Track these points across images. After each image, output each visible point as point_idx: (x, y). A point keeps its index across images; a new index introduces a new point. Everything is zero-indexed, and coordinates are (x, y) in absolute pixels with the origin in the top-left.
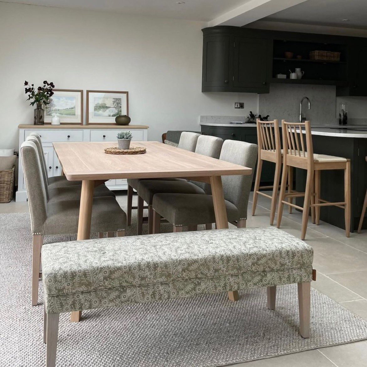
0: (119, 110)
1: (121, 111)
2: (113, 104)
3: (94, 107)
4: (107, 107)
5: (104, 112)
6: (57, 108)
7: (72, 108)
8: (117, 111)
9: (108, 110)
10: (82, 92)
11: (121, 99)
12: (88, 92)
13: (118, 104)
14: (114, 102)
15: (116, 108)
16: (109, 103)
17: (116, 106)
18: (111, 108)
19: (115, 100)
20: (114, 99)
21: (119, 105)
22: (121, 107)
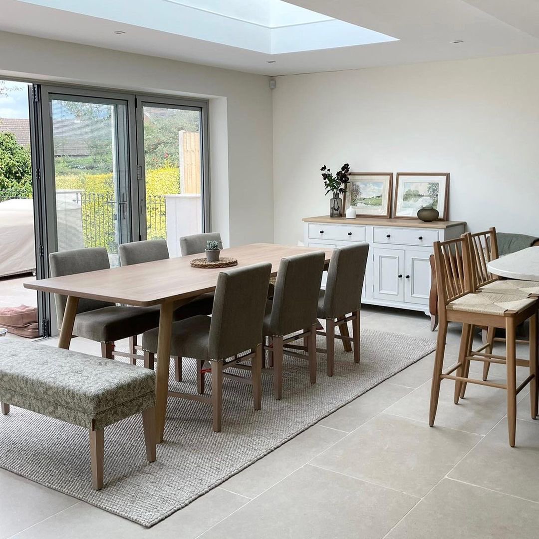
0: (434, 200)
1: (437, 201)
2: (428, 191)
3: (404, 195)
4: (419, 195)
5: (416, 202)
6: (363, 196)
7: (379, 197)
8: (431, 202)
9: (420, 200)
10: (391, 175)
11: (438, 183)
12: (398, 175)
13: (434, 190)
14: (429, 188)
15: (431, 196)
16: (423, 190)
17: (431, 194)
18: (424, 197)
19: (431, 186)
20: (430, 184)
21: (436, 192)
22: (437, 195)
